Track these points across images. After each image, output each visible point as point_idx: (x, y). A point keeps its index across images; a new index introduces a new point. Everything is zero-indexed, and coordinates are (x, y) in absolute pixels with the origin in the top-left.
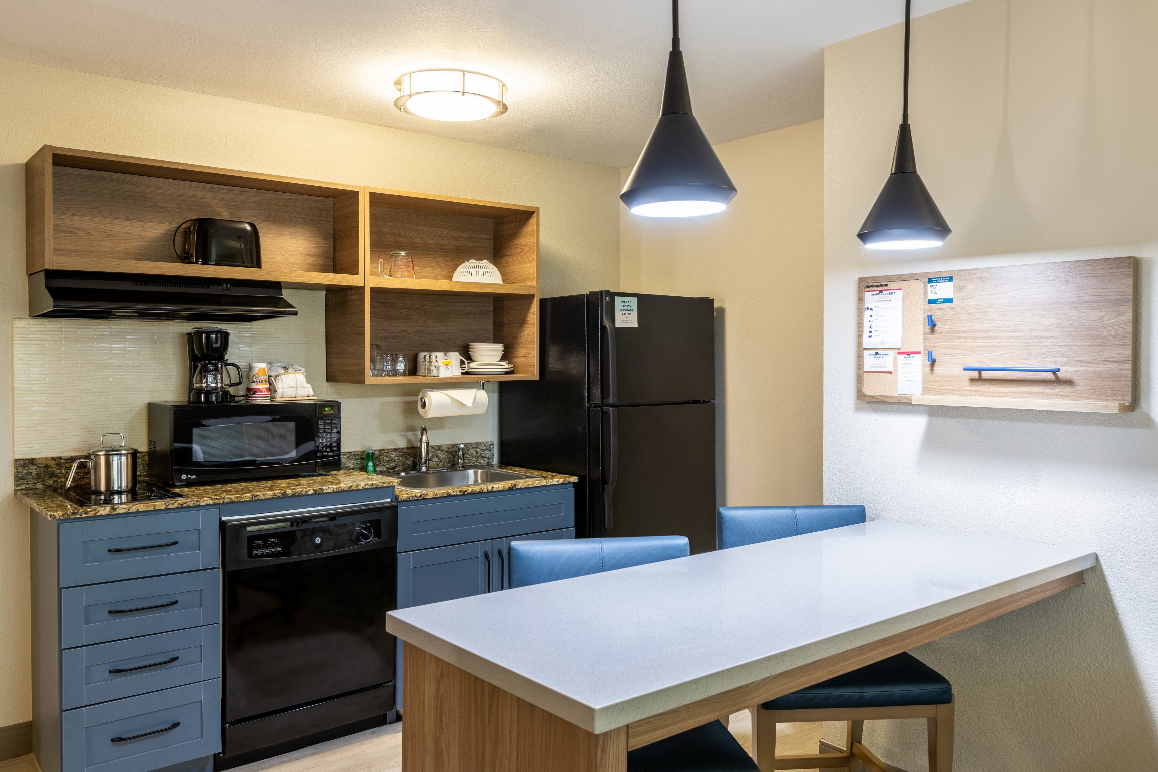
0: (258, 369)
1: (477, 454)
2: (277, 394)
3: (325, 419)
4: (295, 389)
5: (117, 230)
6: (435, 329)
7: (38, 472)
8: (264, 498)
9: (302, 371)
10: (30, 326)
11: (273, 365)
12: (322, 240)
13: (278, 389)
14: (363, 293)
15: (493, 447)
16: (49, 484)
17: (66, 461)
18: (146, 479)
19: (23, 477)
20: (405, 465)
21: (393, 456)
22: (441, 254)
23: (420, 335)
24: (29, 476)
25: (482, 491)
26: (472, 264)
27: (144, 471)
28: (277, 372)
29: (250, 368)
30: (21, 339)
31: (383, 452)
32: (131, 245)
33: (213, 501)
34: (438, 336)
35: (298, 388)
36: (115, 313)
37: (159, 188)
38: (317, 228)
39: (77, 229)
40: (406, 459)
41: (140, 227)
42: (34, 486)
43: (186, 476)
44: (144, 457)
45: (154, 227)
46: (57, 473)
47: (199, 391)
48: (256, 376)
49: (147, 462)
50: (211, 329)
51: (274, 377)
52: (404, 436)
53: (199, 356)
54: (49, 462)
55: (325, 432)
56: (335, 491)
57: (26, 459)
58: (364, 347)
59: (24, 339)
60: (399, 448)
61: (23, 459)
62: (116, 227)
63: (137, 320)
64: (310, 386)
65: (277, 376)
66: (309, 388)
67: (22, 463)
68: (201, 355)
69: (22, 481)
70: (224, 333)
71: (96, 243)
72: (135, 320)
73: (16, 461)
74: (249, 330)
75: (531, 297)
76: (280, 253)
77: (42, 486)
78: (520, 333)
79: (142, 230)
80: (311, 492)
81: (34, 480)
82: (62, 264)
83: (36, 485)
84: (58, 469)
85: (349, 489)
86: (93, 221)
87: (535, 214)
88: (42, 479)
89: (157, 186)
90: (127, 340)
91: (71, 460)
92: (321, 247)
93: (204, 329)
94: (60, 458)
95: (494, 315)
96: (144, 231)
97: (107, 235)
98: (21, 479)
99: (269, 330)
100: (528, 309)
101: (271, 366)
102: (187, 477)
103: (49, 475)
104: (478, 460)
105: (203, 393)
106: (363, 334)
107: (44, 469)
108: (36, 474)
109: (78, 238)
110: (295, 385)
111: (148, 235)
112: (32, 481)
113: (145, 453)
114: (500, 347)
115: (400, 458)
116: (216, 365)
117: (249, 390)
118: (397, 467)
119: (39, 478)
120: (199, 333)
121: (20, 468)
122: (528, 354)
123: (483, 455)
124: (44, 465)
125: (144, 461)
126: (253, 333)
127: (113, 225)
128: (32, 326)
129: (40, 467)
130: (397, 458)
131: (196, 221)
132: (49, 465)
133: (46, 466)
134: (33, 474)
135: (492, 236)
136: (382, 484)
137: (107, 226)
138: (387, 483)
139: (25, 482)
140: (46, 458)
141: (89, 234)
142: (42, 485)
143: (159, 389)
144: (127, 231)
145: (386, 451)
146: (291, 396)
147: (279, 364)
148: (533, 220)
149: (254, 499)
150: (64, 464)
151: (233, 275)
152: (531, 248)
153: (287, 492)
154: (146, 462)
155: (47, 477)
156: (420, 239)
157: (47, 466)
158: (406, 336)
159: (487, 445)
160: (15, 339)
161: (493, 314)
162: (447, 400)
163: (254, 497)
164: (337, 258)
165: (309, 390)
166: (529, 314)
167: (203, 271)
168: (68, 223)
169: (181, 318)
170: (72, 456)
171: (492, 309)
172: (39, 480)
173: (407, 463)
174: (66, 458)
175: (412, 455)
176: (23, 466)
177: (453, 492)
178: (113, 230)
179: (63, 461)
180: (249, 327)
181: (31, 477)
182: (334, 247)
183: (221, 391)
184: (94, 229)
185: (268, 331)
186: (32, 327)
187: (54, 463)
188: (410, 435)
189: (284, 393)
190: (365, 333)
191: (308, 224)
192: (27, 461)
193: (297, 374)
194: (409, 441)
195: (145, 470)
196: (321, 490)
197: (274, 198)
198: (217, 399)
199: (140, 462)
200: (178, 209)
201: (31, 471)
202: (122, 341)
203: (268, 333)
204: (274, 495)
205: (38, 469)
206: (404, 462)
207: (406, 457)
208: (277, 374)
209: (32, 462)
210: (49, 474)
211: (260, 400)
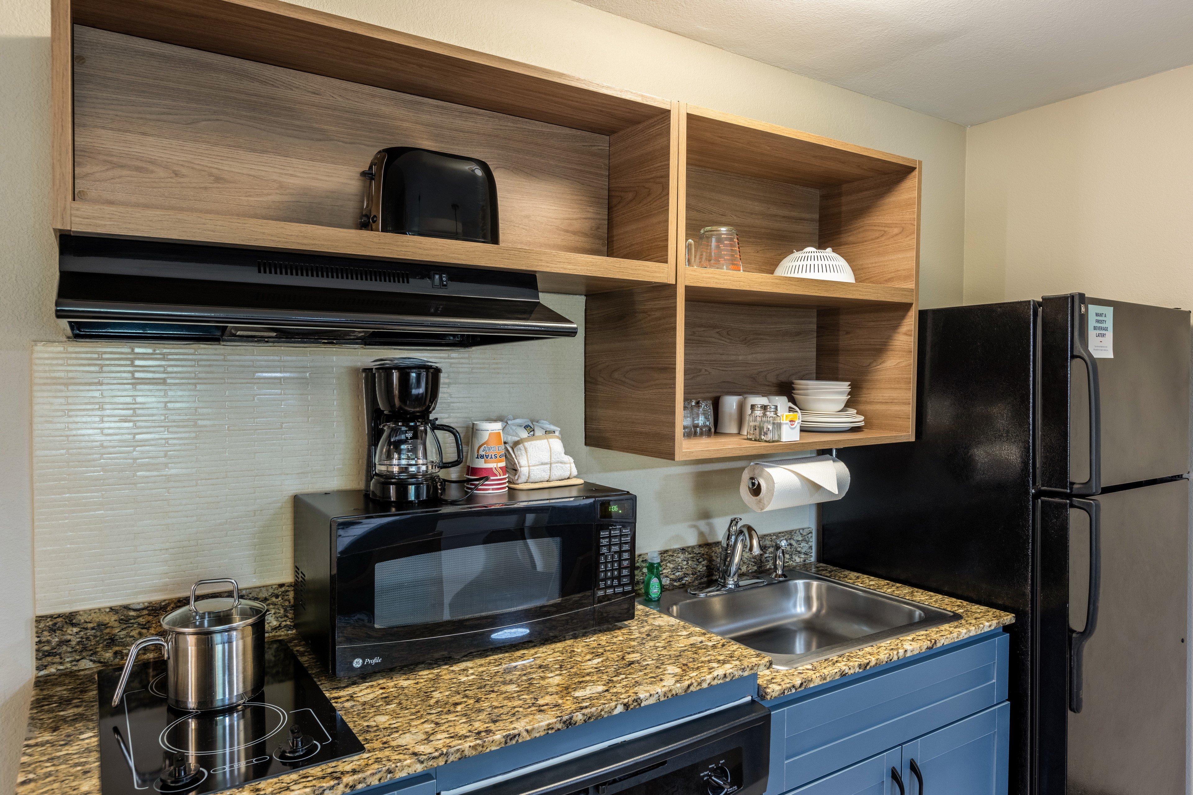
0: (488, 432)
1: (791, 548)
2: (519, 476)
3: (610, 528)
4: (548, 466)
5: (233, 170)
6: (741, 358)
7: (82, 638)
8: (528, 738)
9: (557, 434)
10: (69, 355)
11: (509, 422)
12: (591, 206)
13: (520, 467)
14: (674, 296)
15: (812, 537)
16: (105, 659)
17: (138, 613)
18: (289, 632)
19: (51, 651)
20: (696, 573)
21: (680, 560)
22: (751, 240)
23: (720, 368)
24: (65, 648)
25: (891, 660)
26: (810, 255)
27: (286, 619)
28: (517, 435)
29: (472, 431)
30: (49, 381)
31: (665, 555)
32: (261, 199)
33: (425, 764)
34: (744, 369)
35: (553, 465)
36: (233, 331)
37: (314, 93)
38: (582, 186)
39: (153, 162)
40: (698, 563)
41: (277, 166)
42: (75, 665)
43: (361, 661)
44: (287, 593)
45: (305, 168)
46: (122, 636)
47: (386, 479)
48: (485, 446)
49: (292, 601)
50: (408, 363)
51: (511, 445)
52: (695, 526)
53: (385, 412)
54: (105, 618)
55: (610, 552)
56: (662, 699)
57: (59, 616)
58: (674, 394)
59: (55, 381)
60: (688, 547)
61: (51, 617)
62: (231, 163)
63: (276, 344)
64: (571, 460)
65: (516, 444)
66: (570, 463)
67: (51, 623)
68: (390, 412)
69: (49, 659)
70: (432, 370)
71: (192, 193)
72: (271, 344)
73: (39, 619)
74: (467, 361)
75: (905, 307)
76: (524, 227)
77: (91, 665)
78: (875, 364)
79: (282, 171)
80: (620, 709)
81: (74, 654)
82: (92, 220)
83: (80, 663)
84: (123, 629)
85: (686, 691)
86: (185, 148)
87: (916, 173)
88: (91, 650)
89: (310, 90)
90: (258, 381)
91: (148, 610)
92: (589, 218)
93: (396, 362)
94: (127, 608)
95: (817, 337)
96: (286, 174)
97: (212, 178)
98: (49, 654)
99: (499, 361)
100: (895, 327)
101: (506, 425)
102: (364, 662)
103: (105, 643)
104: (792, 558)
105: (393, 484)
106: (672, 369)
107: (94, 631)
108: (79, 642)
109: (154, 182)
110: (549, 460)
111: (292, 181)
112: (71, 657)
113: (288, 586)
114: (844, 387)
115: (690, 562)
116: (415, 429)
117: (473, 471)
118: (686, 577)
119: (85, 649)
120: (386, 370)
121: (46, 633)
122: (894, 399)
123: (799, 549)
124: (95, 624)
125: (286, 600)
126: (472, 366)
127: (224, 158)
128: (74, 355)
129: (86, 629)
130: (685, 563)
131: (384, 153)
132: (106, 622)
133: (98, 626)
134: (73, 643)
135: (816, 216)
136: (740, 673)
137: (213, 160)
138: (748, 670)
139: (57, 659)
140: (99, 609)
141: (176, 174)
142: (91, 663)
143: (314, 468)
144: (252, 173)
145: (670, 553)
146: (542, 480)
147: (518, 421)
148: (911, 182)
149: (510, 743)
150: (135, 619)
151: (453, 255)
152: (903, 228)
153: (574, 718)
154: (290, 603)
155: (101, 645)
156: (723, 215)
157: (101, 626)
158: (700, 370)
159: (805, 534)
160: (37, 381)
161: (815, 335)
162: (796, 480)
163: (508, 741)
164: (615, 239)
165: (571, 467)
166: (897, 335)
167: (397, 246)
168: (135, 150)
169: (355, 341)
170: (149, 603)
171: (814, 327)
172: (84, 654)
173: (699, 569)
174: (138, 607)
175: (705, 556)
176: (52, 630)
177: (850, 669)
178: (226, 168)
179: (132, 613)
180: (466, 355)
181: (69, 649)
182: (608, 220)
183: (426, 480)
184: (186, 164)
185: (497, 364)
186: (71, 358)
187: (115, 617)
188: (702, 525)
189: (532, 475)
190: (675, 369)
191: (568, 178)
192: (59, 620)
193: (550, 440)
194: (701, 534)
195: (287, 617)
196: (637, 701)
197: (516, 129)
198: (418, 494)
199: (279, 603)
200: (349, 137)
201: (69, 637)
202: (247, 383)
203: (496, 366)
204: (548, 729)
205: (82, 633)
206: (694, 568)
207: (697, 560)
208: (517, 439)
209: (70, 619)
210: (105, 640)
211: (493, 489)
